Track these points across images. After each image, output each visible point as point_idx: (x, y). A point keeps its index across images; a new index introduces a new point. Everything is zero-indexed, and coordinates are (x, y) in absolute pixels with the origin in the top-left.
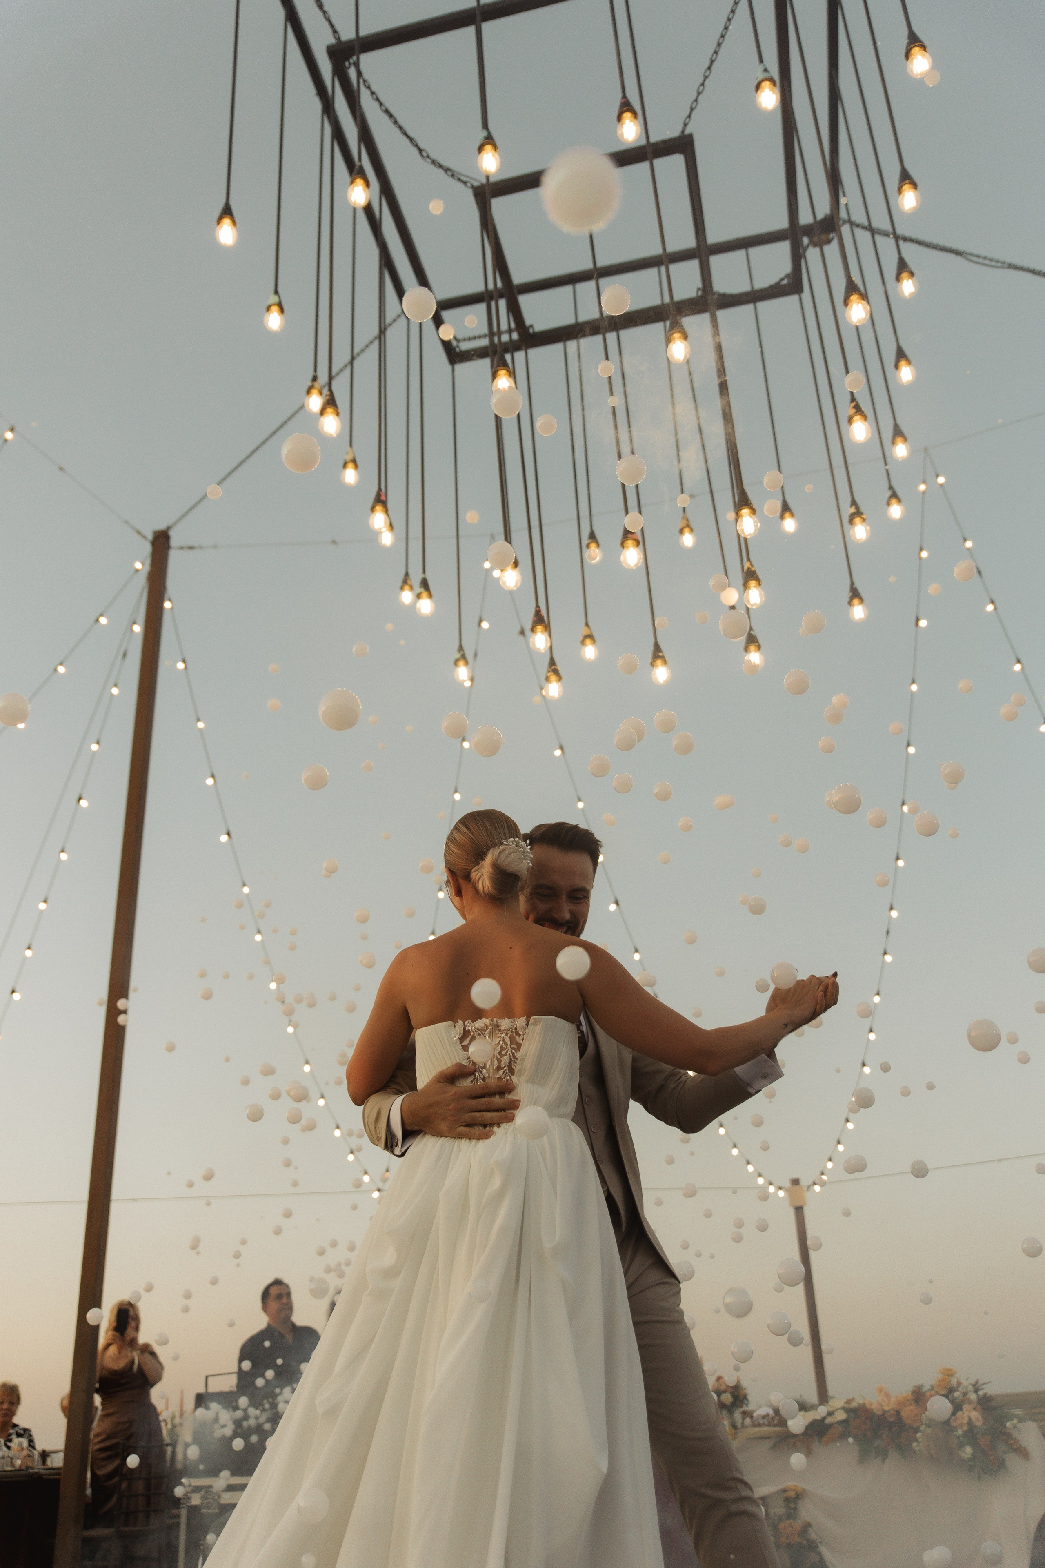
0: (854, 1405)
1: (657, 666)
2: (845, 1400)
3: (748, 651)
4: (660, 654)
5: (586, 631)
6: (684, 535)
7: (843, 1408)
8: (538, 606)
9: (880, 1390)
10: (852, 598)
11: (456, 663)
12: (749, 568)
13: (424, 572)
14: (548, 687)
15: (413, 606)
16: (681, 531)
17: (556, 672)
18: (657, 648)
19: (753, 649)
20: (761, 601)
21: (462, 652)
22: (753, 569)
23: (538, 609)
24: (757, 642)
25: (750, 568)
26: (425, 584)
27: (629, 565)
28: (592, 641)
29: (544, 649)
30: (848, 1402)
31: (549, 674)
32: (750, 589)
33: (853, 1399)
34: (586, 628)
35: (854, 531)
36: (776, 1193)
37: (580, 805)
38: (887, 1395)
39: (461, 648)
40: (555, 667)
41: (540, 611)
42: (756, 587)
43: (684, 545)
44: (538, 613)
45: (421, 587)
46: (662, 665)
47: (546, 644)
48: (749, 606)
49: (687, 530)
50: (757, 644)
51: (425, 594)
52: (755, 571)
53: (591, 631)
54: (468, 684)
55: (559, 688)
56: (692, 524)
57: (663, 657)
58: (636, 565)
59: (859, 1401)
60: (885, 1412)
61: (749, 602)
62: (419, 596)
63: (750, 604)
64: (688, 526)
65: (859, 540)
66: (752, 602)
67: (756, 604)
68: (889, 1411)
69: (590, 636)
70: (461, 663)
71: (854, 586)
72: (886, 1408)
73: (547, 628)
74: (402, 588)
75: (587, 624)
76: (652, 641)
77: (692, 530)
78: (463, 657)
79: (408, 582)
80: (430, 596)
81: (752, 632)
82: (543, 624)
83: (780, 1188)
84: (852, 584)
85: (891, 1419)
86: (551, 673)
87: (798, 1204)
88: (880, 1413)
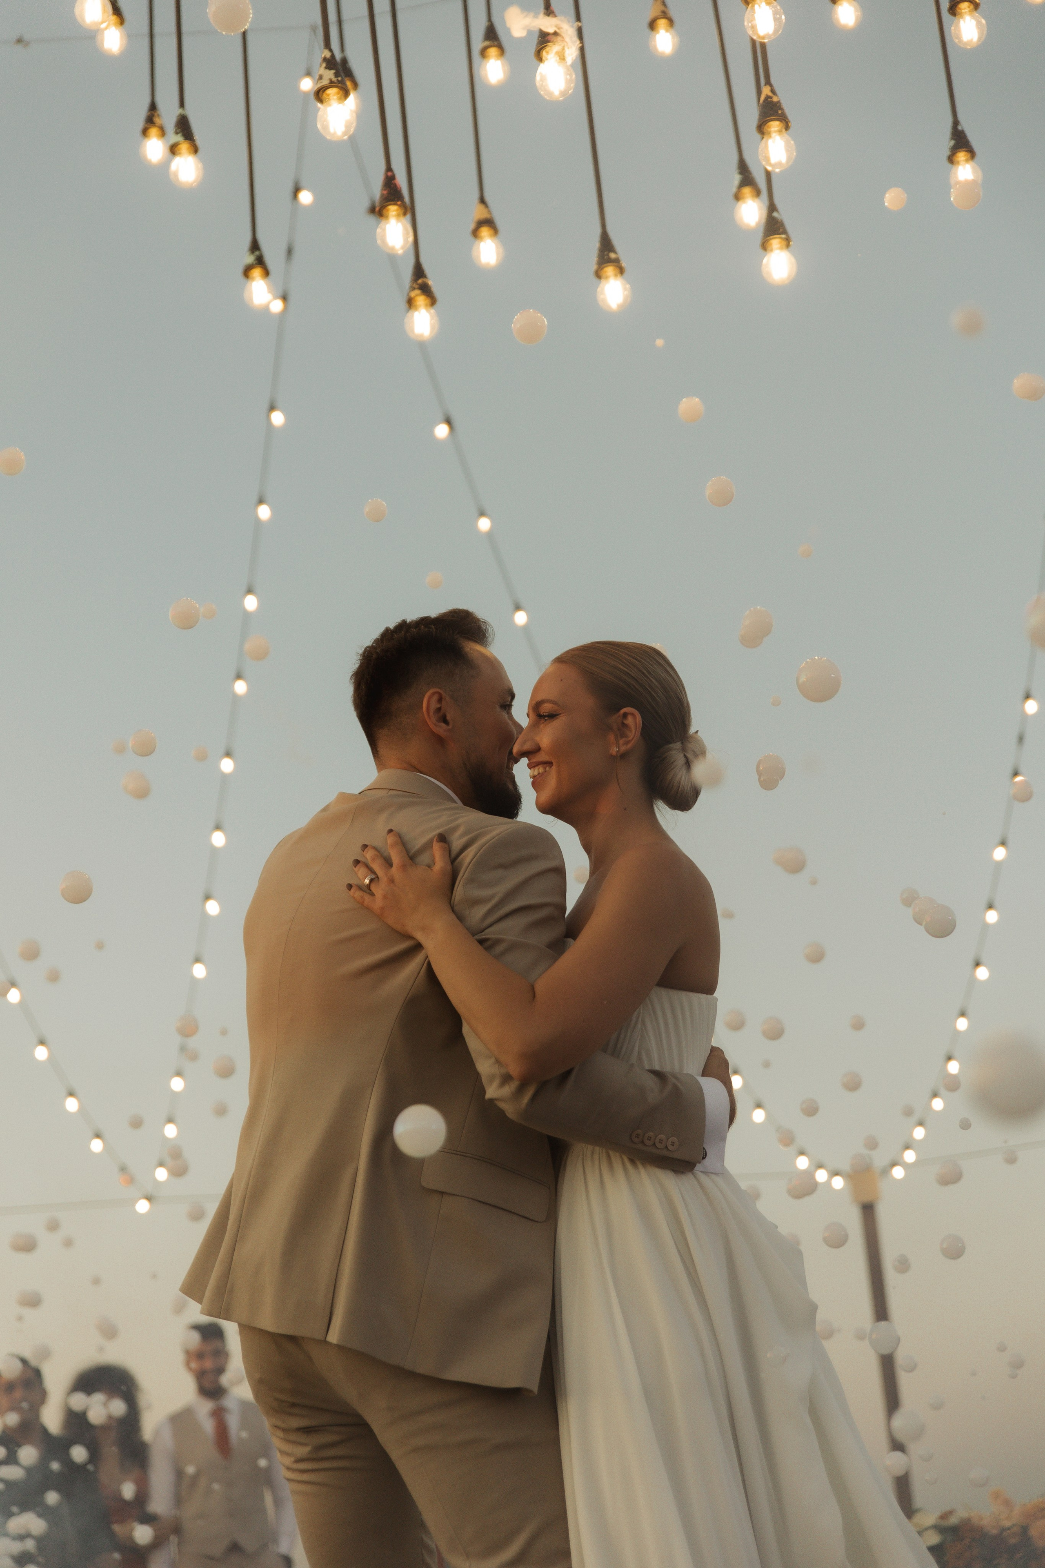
0: (953, 1520)
1: (607, 278)
2: (938, 1514)
3: (769, 249)
4: (613, 256)
5: (479, 213)
6: (658, 32)
7: (935, 1527)
8: (389, 168)
9: (996, 1496)
10: (955, 150)
11: (247, 272)
12: (768, 97)
13: (182, 104)
14: (413, 316)
15: (165, 166)
16: (652, 25)
17: (426, 290)
18: (606, 245)
19: (778, 246)
20: (789, 159)
21: (257, 253)
22: (775, 99)
23: (390, 174)
24: (785, 232)
25: (771, 98)
26: (184, 127)
27: (551, 94)
28: (492, 232)
29: (402, 248)
30: (944, 1516)
31: (413, 294)
32: (770, 137)
33: (951, 1513)
34: (481, 207)
35: (958, 26)
36: (828, 1183)
37: (484, 524)
38: (1008, 1503)
39: (255, 246)
40: (424, 280)
41: (393, 178)
42: (780, 131)
43: (657, 50)
44: (390, 181)
45: (177, 133)
46: (616, 275)
47: (406, 240)
48: (769, 168)
49: (662, 22)
50: (783, 236)
51: (185, 146)
52: (779, 102)
53: (489, 212)
54: (277, 306)
55: (432, 319)
56: (673, 13)
57: (616, 262)
58: (563, 93)
59: (961, 1514)
60: (1003, 1530)
61: (767, 159)
62: (173, 150)
63: (771, 165)
64: (665, 15)
65: (966, 43)
66: (773, 160)
67: (779, 164)
68: (1009, 1529)
69: (488, 223)
70: (257, 272)
71: (960, 128)
72: (1006, 1524)
73: (409, 210)
74: (145, 132)
75: (482, 200)
76: (598, 231)
77: (671, 22)
78: (260, 261)
79: (157, 120)
80: (195, 150)
81: (775, 214)
82: (399, 203)
83: (837, 1174)
84: (956, 123)
85: (1013, 1541)
86: (417, 292)
87: (866, 1198)
88: (995, 1532)
